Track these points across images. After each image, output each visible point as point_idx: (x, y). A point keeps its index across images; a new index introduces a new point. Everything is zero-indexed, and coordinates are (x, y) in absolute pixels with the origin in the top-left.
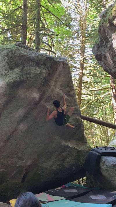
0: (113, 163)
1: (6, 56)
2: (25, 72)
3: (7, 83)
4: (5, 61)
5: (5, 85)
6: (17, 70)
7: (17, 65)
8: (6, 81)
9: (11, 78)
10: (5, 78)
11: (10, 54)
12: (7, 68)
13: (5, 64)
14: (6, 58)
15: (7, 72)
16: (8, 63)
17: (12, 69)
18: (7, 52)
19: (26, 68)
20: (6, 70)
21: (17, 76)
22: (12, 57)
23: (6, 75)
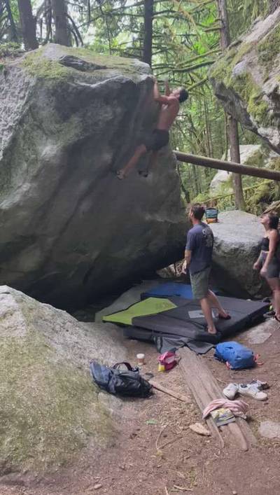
0: (233, 246)
1: (53, 95)
2: (90, 122)
3: (64, 147)
4: (53, 104)
5: (61, 151)
6: (75, 119)
7: (74, 110)
8: (60, 144)
9: (68, 137)
10: (59, 137)
11: (59, 90)
12: (59, 119)
13: (53, 111)
14: (53, 98)
15: (59, 125)
16: (57, 108)
17: (65, 118)
18: (53, 87)
19: (89, 114)
20: (56, 123)
21: (78, 131)
22: (63, 95)
23: (58, 132)
